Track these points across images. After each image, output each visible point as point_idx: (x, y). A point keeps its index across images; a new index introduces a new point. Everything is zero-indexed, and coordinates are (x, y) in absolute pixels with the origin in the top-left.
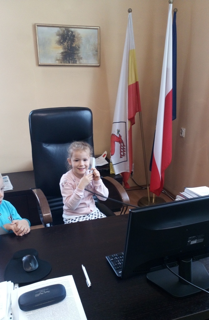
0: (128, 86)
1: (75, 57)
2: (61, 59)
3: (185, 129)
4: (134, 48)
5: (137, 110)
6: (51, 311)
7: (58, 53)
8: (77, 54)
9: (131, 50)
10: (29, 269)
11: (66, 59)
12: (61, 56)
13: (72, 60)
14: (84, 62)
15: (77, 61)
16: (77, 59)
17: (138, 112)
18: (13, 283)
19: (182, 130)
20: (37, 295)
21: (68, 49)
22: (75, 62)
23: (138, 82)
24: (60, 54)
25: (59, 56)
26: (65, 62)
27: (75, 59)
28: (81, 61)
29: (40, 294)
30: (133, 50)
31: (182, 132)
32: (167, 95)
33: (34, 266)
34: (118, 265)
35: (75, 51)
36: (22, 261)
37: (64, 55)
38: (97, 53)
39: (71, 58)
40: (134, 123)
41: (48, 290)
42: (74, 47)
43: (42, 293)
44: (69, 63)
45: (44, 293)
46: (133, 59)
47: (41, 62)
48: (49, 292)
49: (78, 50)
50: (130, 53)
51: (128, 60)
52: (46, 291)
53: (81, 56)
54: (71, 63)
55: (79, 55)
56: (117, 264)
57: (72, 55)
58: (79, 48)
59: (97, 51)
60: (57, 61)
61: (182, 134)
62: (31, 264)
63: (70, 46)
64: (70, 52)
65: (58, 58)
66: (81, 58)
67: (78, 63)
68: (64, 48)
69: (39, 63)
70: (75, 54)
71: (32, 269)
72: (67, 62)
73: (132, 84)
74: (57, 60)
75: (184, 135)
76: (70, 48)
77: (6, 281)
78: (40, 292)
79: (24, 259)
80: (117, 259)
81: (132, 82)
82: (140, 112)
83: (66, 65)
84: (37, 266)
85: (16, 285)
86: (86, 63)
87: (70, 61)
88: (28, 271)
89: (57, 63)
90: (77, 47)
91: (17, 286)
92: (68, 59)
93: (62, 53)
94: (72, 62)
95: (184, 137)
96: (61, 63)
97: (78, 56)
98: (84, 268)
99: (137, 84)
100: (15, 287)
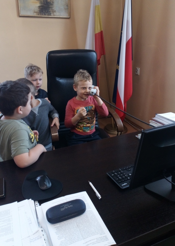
0: (95, 34)
1: (50, 10)
2: (38, 11)
3: (139, 68)
4: (99, 4)
5: (102, 54)
6: (75, 223)
7: (36, 7)
8: (51, 8)
9: (97, 6)
10: (44, 188)
11: (43, 12)
12: (38, 9)
13: (47, 12)
14: (57, 14)
15: (52, 14)
16: (51, 12)
17: (103, 55)
18: (33, 201)
19: (137, 69)
20: (62, 210)
21: (44, 4)
22: (50, 14)
23: (102, 31)
24: (38, 8)
25: (37, 9)
26: (42, 14)
27: (50, 12)
28: (55, 13)
29: (64, 208)
30: (98, 5)
31: (137, 71)
32: (127, 41)
33: (49, 184)
34: (120, 179)
35: (50, 6)
36: (37, 181)
37: (40, 9)
38: (68, 7)
39: (46, 11)
40: (100, 64)
41: (71, 205)
42: (49, 2)
43: (66, 208)
44: (45, 15)
45: (68, 207)
46: (98, 13)
47: (21, 14)
48: (72, 206)
49: (52, 5)
50: (96, 8)
51: (94, 14)
52: (69, 205)
53: (55, 10)
54: (46, 15)
55: (53, 8)
56: (118, 178)
57: (48, 8)
58: (53, 3)
59: (67, 6)
60: (35, 14)
61: (137, 72)
62: (45, 183)
63: (46, 1)
64: (45, 6)
65: (36, 11)
66: (55, 11)
67: (52, 15)
68: (41, 3)
69: (19, 14)
70: (50, 8)
71: (47, 188)
72: (43, 14)
73: (98, 33)
74: (35, 12)
75: (139, 73)
76: (46, 3)
77: (27, 200)
78: (65, 207)
79: (38, 179)
80: (117, 175)
81: (98, 31)
82: (105, 55)
83: (42, 16)
84: (51, 184)
85: (35, 202)
86: (59, 15)
87: (46, 13)
88: (43, 189)
89: (35, 15)
90: (52, 3)
91: (37, 203)
92: (44, 11)
93: (39, 7)
94: (48, 14)
95: (139, 74)
96: (39, 15)
97: (52, 10)
98: (91, 184)
99: (101, 32)
100: (36, 204)
